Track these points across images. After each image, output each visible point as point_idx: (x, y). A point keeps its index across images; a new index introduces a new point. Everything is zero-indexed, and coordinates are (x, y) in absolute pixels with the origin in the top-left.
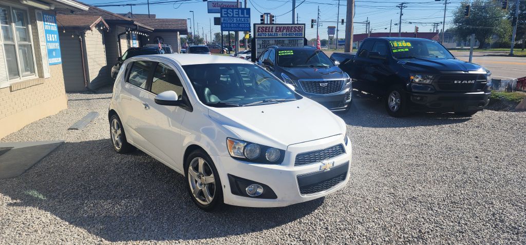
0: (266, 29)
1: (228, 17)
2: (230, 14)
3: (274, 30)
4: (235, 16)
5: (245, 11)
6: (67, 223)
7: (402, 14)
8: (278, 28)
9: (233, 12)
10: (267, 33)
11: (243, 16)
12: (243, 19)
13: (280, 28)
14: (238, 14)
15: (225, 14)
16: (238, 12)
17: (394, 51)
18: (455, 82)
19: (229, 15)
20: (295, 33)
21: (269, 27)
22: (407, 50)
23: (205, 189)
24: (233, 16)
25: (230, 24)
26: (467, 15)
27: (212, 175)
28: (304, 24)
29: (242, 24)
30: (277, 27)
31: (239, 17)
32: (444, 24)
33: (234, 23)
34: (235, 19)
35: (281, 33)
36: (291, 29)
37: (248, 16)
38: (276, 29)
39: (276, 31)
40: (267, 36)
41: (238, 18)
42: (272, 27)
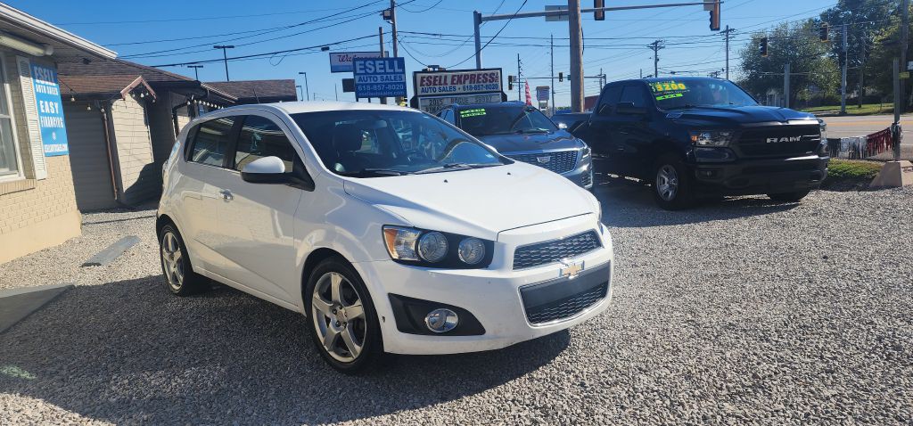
0: (435, 80)
1: (366, 73)
2: (370, 69)
3: (449, 81)
4: (378, 71)
5: (396, 62)
6: (77, 415)
7: (657, 60)
8: (456, 78)
9: (374, 65)
10: (437, 87)
11: (392, 71)
12: (393, 76)
13: (459, 77)
14: (384, 68)
15: (361, 69)
16: (384, 64)
17: (659, 98)
18: (769, 141)
19: (368, 70)
20: (484, 85)
21: (441, 77)
22: (680, 95)
23: (346, 333)
24: (375, 73)
25: (372, 85)
26: (764, 53)
27: (358, 302)
28: (500, 69)
29: (391, 84)
30: (453, 76)
31: (385, 73)
32: (727, 72)
33: (377, 84)
34: (378, 76)
35: (461, 86)
36: (479, 78)
37: (401, 70)
38: (453, 79)
39: (452, 83)
40: (438, 92)
41: (385, 76)
42: (446, 77)
